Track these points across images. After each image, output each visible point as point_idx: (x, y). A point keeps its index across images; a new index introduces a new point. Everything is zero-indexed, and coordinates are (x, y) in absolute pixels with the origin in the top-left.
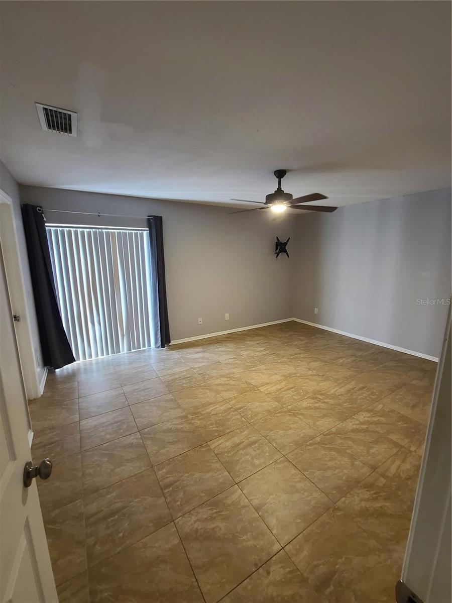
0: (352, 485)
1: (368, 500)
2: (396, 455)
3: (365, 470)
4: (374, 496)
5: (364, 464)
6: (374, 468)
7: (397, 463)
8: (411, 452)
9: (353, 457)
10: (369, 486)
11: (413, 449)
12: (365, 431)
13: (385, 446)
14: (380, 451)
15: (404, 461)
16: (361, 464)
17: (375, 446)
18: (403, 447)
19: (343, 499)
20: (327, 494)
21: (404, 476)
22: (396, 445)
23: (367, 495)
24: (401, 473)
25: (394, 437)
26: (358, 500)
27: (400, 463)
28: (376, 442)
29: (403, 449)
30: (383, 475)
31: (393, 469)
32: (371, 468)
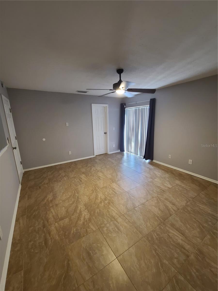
0: (55, 197)
1: (48, 199)
2: (57, 215)
3: (57, 202)
4: (48, 201)
5: (59, 203)
6: (57, 205)
7: (54, 213)
8: (56, 222)
9: (64, 201)
10: (51, 201)
11: (56, 224)
12: (75, 210)
13: (63, 214)
14: (62, 211)
15: (53, 216)
16: (60, 202)
17: (65, 210)
18: (59, 221)
19: (52, 194)
20: (55, 191)
21: (48, 212)
22: (62, 219)
23: (50, 199)
24: (49, 212)
25: (67, 220)
26: (50, 197)
27: (53, 214)
28: (67, 211)
29: (58, 220)
30: (53, 206)
31: (52, 210)
32: (57, 204)
